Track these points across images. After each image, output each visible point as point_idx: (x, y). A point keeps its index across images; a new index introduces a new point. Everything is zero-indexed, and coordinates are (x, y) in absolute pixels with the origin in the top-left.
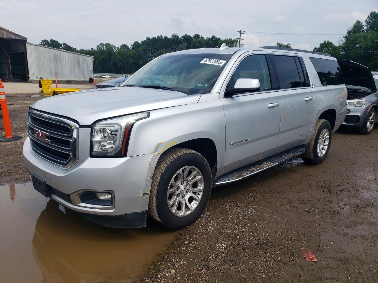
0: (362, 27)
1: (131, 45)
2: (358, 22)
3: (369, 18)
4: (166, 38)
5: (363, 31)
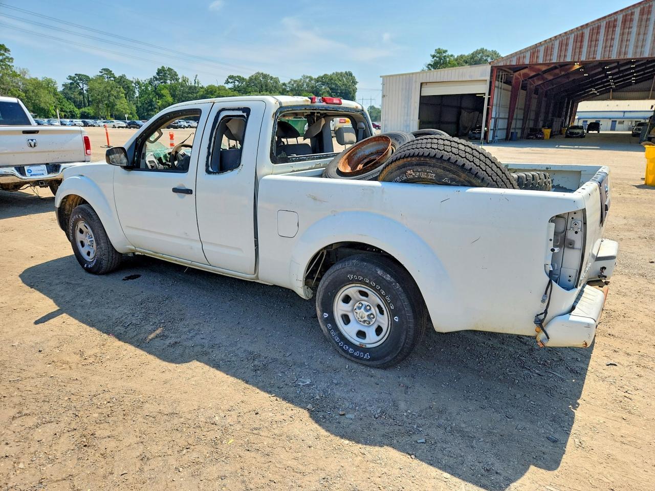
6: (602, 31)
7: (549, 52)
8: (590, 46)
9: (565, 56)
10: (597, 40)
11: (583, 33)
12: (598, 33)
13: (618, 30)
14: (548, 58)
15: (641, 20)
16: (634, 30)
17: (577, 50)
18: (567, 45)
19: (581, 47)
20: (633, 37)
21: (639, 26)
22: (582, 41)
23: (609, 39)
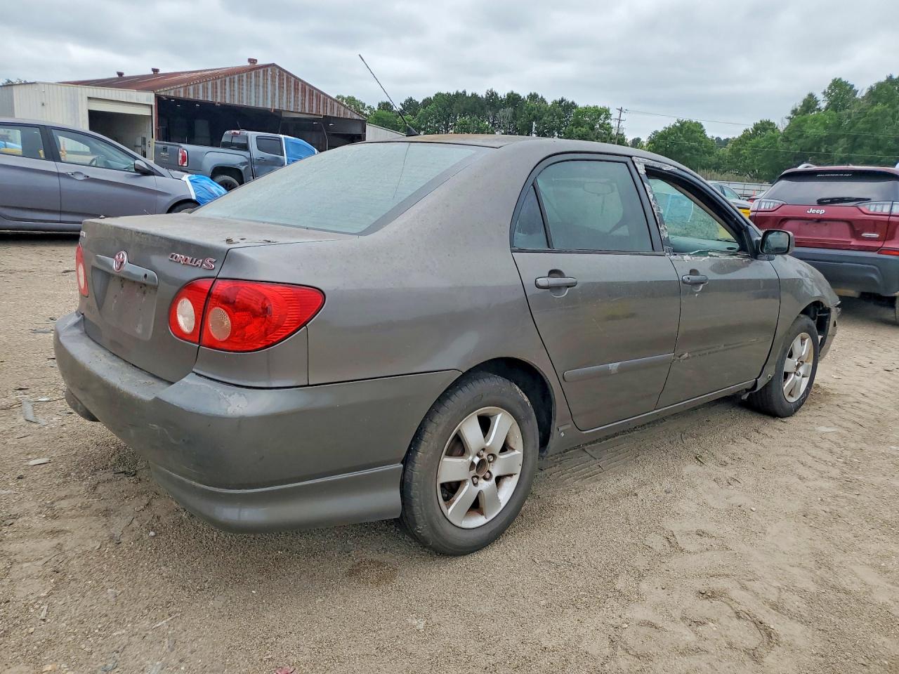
0: (816, 102)
1: (401, 104)
2: (811, 95)
3: (830, 87)
4: (474, 96)
5: (819, 110)
6: (228, 83)
7: (196, 92)
8: (221, 93)
9: (207, 97)
10: (225, 89)
11: (216, 83)
12: (225, 84)
13: (236, 85)
14: (196, 95)
15: (247, 82)
16: (245, 87)
17: (215, 94)
18: (207, 88)
19: (216, 92)
20: (245, 91)
21: (247, 86)
22: (216, 88)
23: (232, 90)
